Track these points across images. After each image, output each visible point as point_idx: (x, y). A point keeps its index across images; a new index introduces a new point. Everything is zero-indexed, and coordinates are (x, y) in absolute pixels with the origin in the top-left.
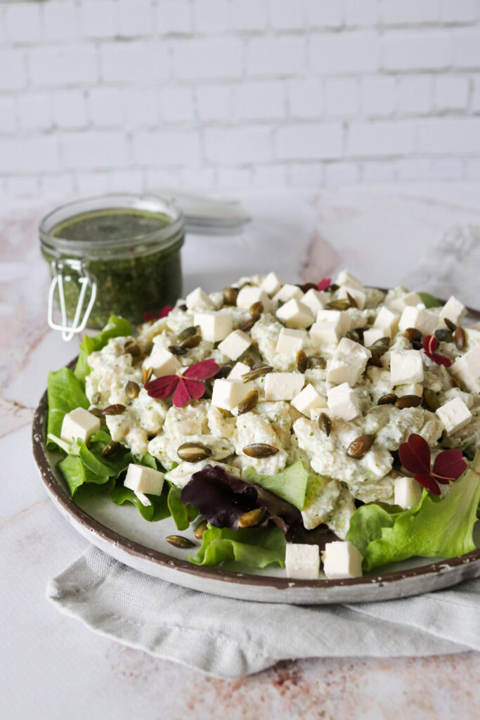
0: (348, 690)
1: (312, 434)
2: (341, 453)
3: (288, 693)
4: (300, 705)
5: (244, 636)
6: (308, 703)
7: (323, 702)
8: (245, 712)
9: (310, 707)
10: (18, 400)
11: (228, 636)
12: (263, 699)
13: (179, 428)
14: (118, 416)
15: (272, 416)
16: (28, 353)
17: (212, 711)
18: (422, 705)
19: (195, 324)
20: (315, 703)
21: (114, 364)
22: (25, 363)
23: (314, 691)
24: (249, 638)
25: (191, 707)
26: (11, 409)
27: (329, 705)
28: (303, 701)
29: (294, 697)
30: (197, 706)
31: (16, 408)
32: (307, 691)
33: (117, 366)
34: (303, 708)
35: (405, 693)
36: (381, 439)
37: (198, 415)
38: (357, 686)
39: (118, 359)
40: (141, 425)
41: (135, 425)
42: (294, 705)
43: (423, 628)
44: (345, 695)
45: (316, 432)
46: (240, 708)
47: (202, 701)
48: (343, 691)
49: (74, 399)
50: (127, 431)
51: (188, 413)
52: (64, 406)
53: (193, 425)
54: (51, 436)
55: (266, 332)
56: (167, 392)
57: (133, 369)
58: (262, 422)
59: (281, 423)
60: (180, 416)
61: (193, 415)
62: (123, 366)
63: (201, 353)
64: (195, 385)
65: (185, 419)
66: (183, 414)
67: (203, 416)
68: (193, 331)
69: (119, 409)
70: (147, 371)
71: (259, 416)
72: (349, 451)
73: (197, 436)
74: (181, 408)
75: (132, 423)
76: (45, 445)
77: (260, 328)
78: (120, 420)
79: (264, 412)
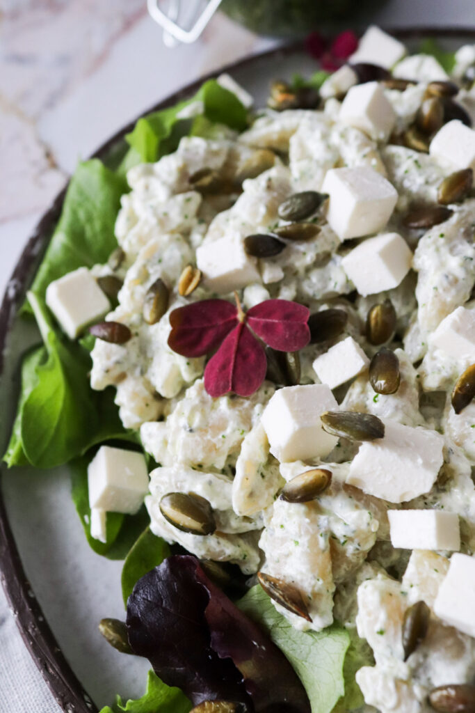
1: (381, 633)
2: (418, 692)
13: (185, 445)
14: (114, 347)
15: (339, 531)
16: (113, 39)
19: (323, 190)
21: (161, 210)
22: (101, 59)
33: (166, 214)
37: (228, 431)
39: (172, 201)
40: (149, 375)
41: (138, 371)
45: (391, 631)
49: (98, 225)
50: (122, 377)
51: (214, 417)
52: (77, 236)
53: (212, 448)
54: (32, 298)
55: (442, 265)
56: (206, 341)
57: (195, 221)
58: (313, 543)
59: (350, 549)
60: (197, 422)
61: (221, 426)
62: (176, 219)
63: (309, 258)
64: (253, 356)
65: (203, 430)
66: (204, 416)
67: (237, 436)
68: (314, 203)
69: (120, 334)
70: (189, 280)
71: (314, 522)
72: (435, 697)
73: (209, 476)
74: (209, 397)
75: (135, 366)
76: (18, 309)
77: (437, 250)
78: (114, 359)
79: (330, 513)
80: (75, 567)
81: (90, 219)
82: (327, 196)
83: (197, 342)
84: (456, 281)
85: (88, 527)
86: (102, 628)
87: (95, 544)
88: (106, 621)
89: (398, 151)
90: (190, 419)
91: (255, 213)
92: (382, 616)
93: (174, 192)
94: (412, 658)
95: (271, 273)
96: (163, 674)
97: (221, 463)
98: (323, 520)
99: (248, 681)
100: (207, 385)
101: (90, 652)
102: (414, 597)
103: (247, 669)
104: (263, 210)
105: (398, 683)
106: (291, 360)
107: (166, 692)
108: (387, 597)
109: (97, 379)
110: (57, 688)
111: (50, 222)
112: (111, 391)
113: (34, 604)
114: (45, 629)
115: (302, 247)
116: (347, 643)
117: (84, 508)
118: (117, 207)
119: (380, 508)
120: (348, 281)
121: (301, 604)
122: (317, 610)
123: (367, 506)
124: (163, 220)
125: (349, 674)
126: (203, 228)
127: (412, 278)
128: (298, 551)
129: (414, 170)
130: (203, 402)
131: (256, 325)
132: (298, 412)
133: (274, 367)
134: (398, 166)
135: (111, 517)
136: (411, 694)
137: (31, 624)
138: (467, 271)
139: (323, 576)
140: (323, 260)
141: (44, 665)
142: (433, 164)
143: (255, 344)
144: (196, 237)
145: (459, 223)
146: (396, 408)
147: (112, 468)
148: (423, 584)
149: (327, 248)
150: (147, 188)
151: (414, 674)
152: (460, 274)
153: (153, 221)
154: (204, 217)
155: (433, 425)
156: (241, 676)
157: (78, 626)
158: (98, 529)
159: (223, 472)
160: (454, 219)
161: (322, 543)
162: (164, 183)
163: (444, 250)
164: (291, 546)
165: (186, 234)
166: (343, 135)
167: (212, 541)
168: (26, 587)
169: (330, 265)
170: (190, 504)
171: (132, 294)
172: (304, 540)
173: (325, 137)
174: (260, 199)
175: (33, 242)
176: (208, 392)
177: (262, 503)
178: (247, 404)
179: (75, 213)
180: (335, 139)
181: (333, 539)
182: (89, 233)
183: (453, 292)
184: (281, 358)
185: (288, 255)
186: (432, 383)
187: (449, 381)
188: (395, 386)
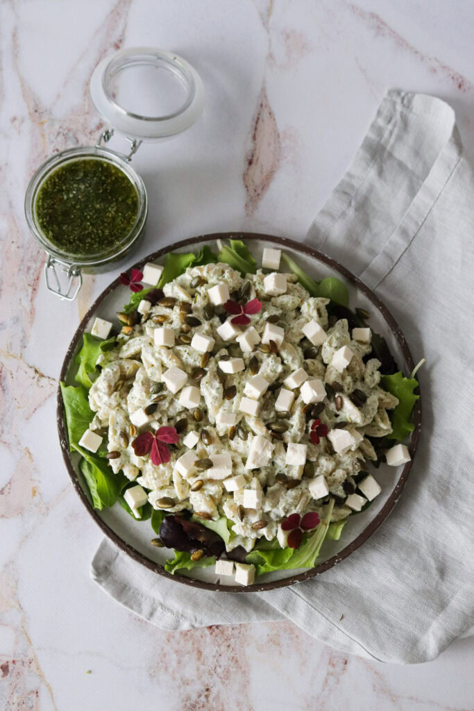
0: (242, 632)
1: (233, 516)
2: (249, 527)
3: (214, 634)
4: (219, 640)
5: (193, 619)
6: (223, 640)
7: (230, 639)
8: (193, 644)
9: (223, 642)
10: (37, 368)
11: (185, 618)
12: (202, 637)
13: (156, 483)
14: (116, 459)
15: (211, 493)
16: (32, 300)
17: (178, 643)
18: (274, 642)
19: (162, 381)
20: (226, 640)
21: (108, 402)
23: (226, 633)
24: (196, 620)
25: (169, 641)
26: (34, 378)
27: (232, 640)
28: (221, 639)
29: (216, 636)
30: (171, 640)
31: (37, 375)
32: (222, 632)
33: (110, 404)
34: (220, 643)
35: (268, 635)
36: (272, 516)
37: (167, 474)
38: (246, 630)
39: (110, 399)
40: (131, 463)
41: (127, 463)
42: (216, 640)
43: (281, 611)
44: (241, 635)
45: (235, 515)
46: (191, 642)
47: (173, 637)
48: (239, 633)
49: (82, 407)
50: (123, 466)
51: (160, 471)
52: (76, 415)
53: (164, 481)
54: (72, 445)
55: (210, 394)
56: (147, 449)
57: (121, 400)
58: (205, 499)
59: (217, 496)
60: (156, 475)
61: (164, 474)
62: (114, 403)
63: (167, 405)
64: (164, 449)
65: (159, 477)
66: (157, 473)
67: (170, 474)
68: (161, 387)
69: (116, 454)
70: (133, 431)
71: (204, 494)
72: (254, 526)
73: (167, 490)
74: (156, 466)
75: (125, 461)
76: (69, 451)
77: (207, 388)
78: (118, 463)
79: (207, 489)
80: (134, 528)
81: (78, 406)
82: (164, 383)
83: (144, 450)
84: (217, 398)
85: (133, 516)
86: (152, 543)
87: (139, 520)
88: (153, 540)
89: (179, 348)
90: (154, 475)
91: (143, 396)
92: (232, 512)
93: (110, 395)
94: (244, 520)
95: (157, 416)
96: (178, 549)
97: (168, 483)
98: (206, 492)
99: (204, 542)
100: (153, 462)
101: (151, 551)
102: (238, 504)
103: (201, 539)
104: (144, 394)
105: (243, 527)
106: (176, 444)
107: (180, 554)
108: (231, 507)
109: (115, 471)
110: (149, 567)
111: (61, 410)
112: (121, 472)
113: (129, 546)
114: (136, 552)
115: (163, 402)
116: (226, 521)
117: (129, 510)
118: (88, 400)
119: (220, 482)
120: (182, 407)
121: (209, 517)
122: (214, 516)
123: (216, 483)
124: (110, 406)
125: (229, 529)
126: (124, 401)
127: (203, 398)
128: (202, 503)
129: (189, 357)
130: (155, 468)
131: (160, 438)
132: (186, 465)
133: (171, 448)
134: (183, 356)
135: (138, 509)
136: (247, 528)
137: (131, 552)
138: (219, 393)
139: (212, 507)
140: (172, 402)
141: (141, 562)
142: (194, 351)
143: (163, 444)
144: (124, 406)
145: (211, 375)
146: (214, 448)
147: (134, 496)
148: (239, 499)
149: (171, 398)
150: (99, 397)
151: (246, 523)
152: (217, 395)
153: (107, 408)
154: (123, 397)
155: (227, 446)
156: (200, 542)
157: (144, 545)
158: (137, 516)
159: (170, 485)
160: (208, 374)
161: (208, 499)
162: (104, 393)
163: (209, 388)
164: (200, 503)
165: (119, 405)
166: (159, 353)
167: (176, 507)
168: (124, 543)
169: (174, 403)
170: (165, 501)
171: (114, 440)
172: (203, 500)
173: (153, 355)
174: (142, 390)
175: (60, 422)
176: (155, 464)
177: (186, 492)
178: (168, 463)
179: (70, 406)
180: (157, 355)
181: (210, 496)
182: (80, 412)
183: (217, 402)
184: (174, 445)
185: (160, 407)
186: (221, 434)
187: (227, 431)
188: (211, 441)
